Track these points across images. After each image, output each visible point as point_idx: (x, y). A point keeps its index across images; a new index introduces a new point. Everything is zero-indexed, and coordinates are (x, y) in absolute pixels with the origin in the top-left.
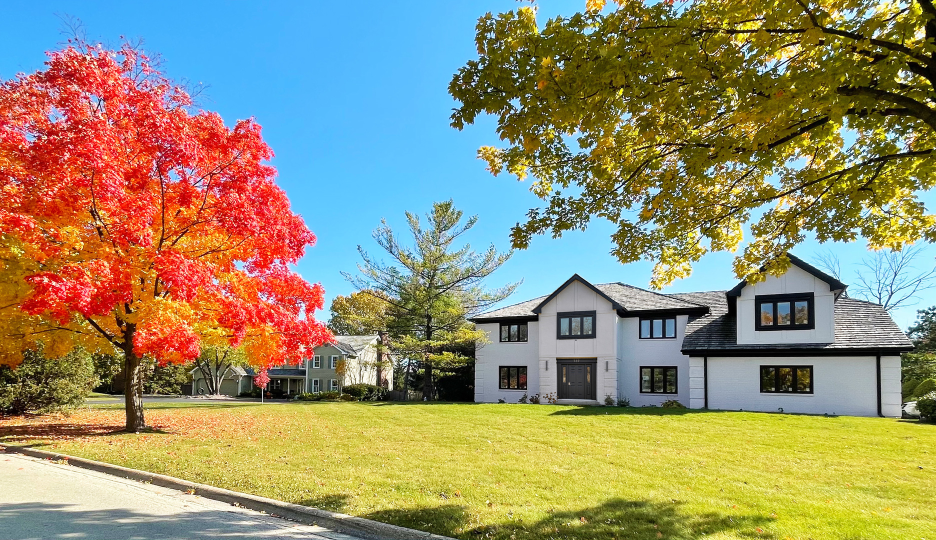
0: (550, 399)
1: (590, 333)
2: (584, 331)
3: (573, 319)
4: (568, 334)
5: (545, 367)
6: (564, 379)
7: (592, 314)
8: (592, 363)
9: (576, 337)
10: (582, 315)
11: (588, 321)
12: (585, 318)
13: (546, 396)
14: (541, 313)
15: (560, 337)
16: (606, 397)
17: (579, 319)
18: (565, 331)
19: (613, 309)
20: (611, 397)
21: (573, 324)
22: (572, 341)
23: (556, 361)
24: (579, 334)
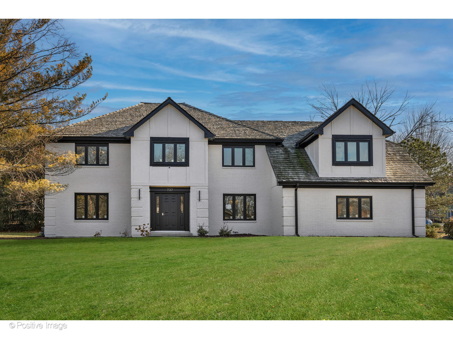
0: (142, 231)
1: (183, 160)
2: (178, 159)
3: (166, 145)
4: (161, 160)
5: (138, 196)
6: (158, 209)
7: (185, 141)
8: (185, 191)
9: (169, 165)
10: (176, 141)
11: (181, 148)
12: (178, 145)
13: (138, 228)
14: (133, 136)
15: (153, 163)
16: (198, 228)
17: (172, 145)
18: (158, 158)
19: (205, 137)
20: (204, 228)
21: (167, 151)
22: (166, 168)
23: (149, 190)
24: (173, 161)
